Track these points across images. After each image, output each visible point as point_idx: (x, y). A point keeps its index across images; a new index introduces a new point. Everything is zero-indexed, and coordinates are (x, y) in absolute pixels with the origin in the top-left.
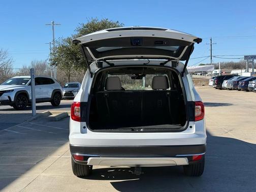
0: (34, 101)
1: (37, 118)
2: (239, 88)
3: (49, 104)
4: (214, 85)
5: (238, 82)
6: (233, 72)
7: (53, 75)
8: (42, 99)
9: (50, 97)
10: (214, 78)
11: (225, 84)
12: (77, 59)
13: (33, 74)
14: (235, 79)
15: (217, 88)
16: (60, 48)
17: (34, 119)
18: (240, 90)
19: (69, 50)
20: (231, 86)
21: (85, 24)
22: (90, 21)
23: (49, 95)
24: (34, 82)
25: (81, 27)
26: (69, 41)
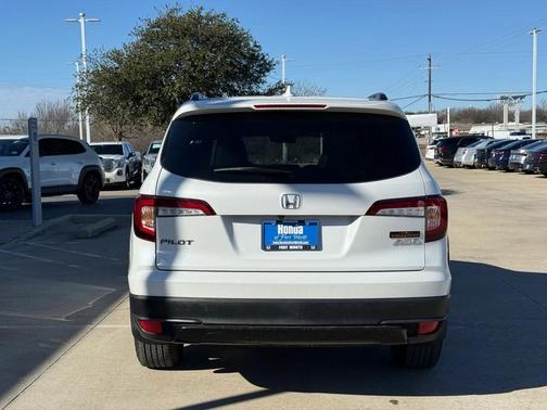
0: (37, 193)
1: (44, 231)
2: (490, 165)
3: (73, 197)
4: (436, 157)
5: (489, 150)
6: (476, 130)
7: (85, 135)
8: (58, 187)
9: (76, 183)
10: (435, 142)
11: (466, 155)
12: (137, 99)
13: (34, 131)
14: (483, 145)
15: (441, 165)
16: (96, 74)
17: (37, 235)
18: (493, 169)
19: (117, 76)
20: (472, 160)
21: (153, 20)
22: (165, 12)
23: (74, 179)
24: (36, 149)
25: (145, 27)
26: (117, 56)
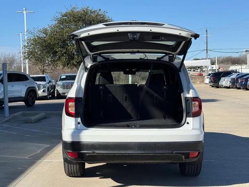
0: (6, 100)
1: (10, 120)
2: (238, 86)
3: (22, 103)
4: (210, 82)
5: (237, 79)
6: (232, 68)
8: (15, 98)
9: (24, 96)
10: (210, 74)
11: (225, 81)
12: (55, 53)
13: (5, 69)
14: (234, 76)
15: (213, 86)
16: (35, 40)
17: (7, 121)
18: (239, 88)
19: (45, 41)
20: (228, 84)
21: (64, 12)
22: (70, 9)
23: (23, 94)
24: (6, 79)
25: (60, 16)
26: (45, 31)
